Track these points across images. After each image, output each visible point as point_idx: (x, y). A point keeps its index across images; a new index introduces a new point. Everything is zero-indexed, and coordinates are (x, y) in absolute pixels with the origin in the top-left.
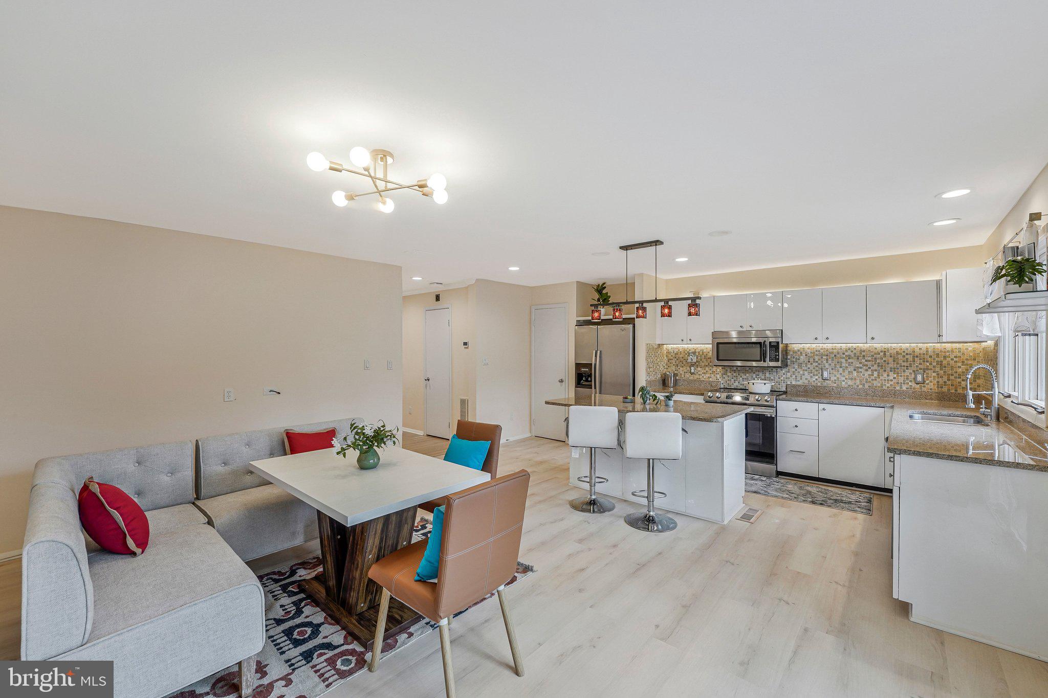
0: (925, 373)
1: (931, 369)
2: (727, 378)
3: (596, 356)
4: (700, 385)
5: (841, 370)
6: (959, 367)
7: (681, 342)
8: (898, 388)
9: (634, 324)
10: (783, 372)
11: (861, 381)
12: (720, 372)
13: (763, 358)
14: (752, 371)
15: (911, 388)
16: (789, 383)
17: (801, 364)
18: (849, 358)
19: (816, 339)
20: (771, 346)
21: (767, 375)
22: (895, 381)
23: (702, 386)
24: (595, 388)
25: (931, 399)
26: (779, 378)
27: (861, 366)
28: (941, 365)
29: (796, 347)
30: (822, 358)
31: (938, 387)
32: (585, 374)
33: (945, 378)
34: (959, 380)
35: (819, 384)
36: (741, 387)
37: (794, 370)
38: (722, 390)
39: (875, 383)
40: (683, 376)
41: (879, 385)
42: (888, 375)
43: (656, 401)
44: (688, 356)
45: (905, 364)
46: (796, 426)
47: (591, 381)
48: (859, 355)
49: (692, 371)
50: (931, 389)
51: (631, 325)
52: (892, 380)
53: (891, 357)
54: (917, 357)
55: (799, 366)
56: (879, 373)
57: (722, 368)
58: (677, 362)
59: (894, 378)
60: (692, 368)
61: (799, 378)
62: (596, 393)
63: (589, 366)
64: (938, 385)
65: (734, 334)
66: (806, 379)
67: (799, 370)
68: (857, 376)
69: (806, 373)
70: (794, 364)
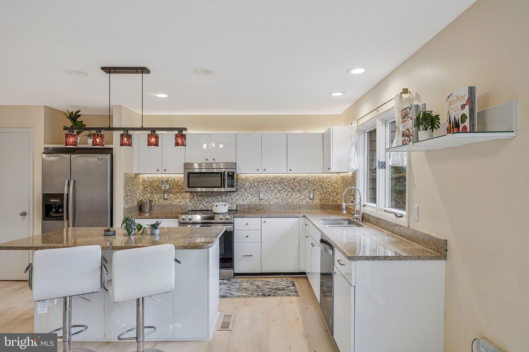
0: (314, 193)
1: (317, 190)
2: (194, 202)
3: (69, 186)
4: (172, 209)
5: (270, 192)
6: (330, 188)
7: (156, 172)
8: (301, 203)
9: (112, 154)
10: (235, 195)
11: (281, 200)
12: (189, 197)
13: (222, 185)
14: (213, 195)
15: (307, 203)
16: (238, 203)
17: (246, 188)
18: (275, 184)
19: (258, 170)
20: (229, 176)
21: (224, 198)
22: (299, 198)
23: (174, 209)
24: (68, 219)
25: (317, 209)
26: (232, 200)
27: (282, 189)
28: (322, 187)
29: (243, 176)
30: (259, 184)
31: (320, 201)
32: (54, 205)
33: (323, 195)
34: (330, 196)
35: (257, 203)
36: (205, 208)
37: (242, 193)
38: (190, 212)
39: (290, 201)
40: (157, 202)
41: (291, 201)
42: (296, 195)
43: (141, 231)
44: (162, 184)
45: (305, 187)
46: (247, 237)
47: (63, 212)
48: (281, 181)
49: (166, 197)
50: (317, 203)
51: (109, 155)
52: (298, 198)
53: (297, 182)
54: (310, 182)
55: (245, 190)
56: (291, 193)
57: (190, 194)
58: (152, 190)
59: (299, 196)
60: (166, 195)
61: (245, 200)
62: (68, 226)
63: (61, 196)
64: (320, 200)
65: (196, 166)
66: (250, 200)
67: (245, 193)
68: (280, 195)
69: (249, 195)
70: (242, 189)
